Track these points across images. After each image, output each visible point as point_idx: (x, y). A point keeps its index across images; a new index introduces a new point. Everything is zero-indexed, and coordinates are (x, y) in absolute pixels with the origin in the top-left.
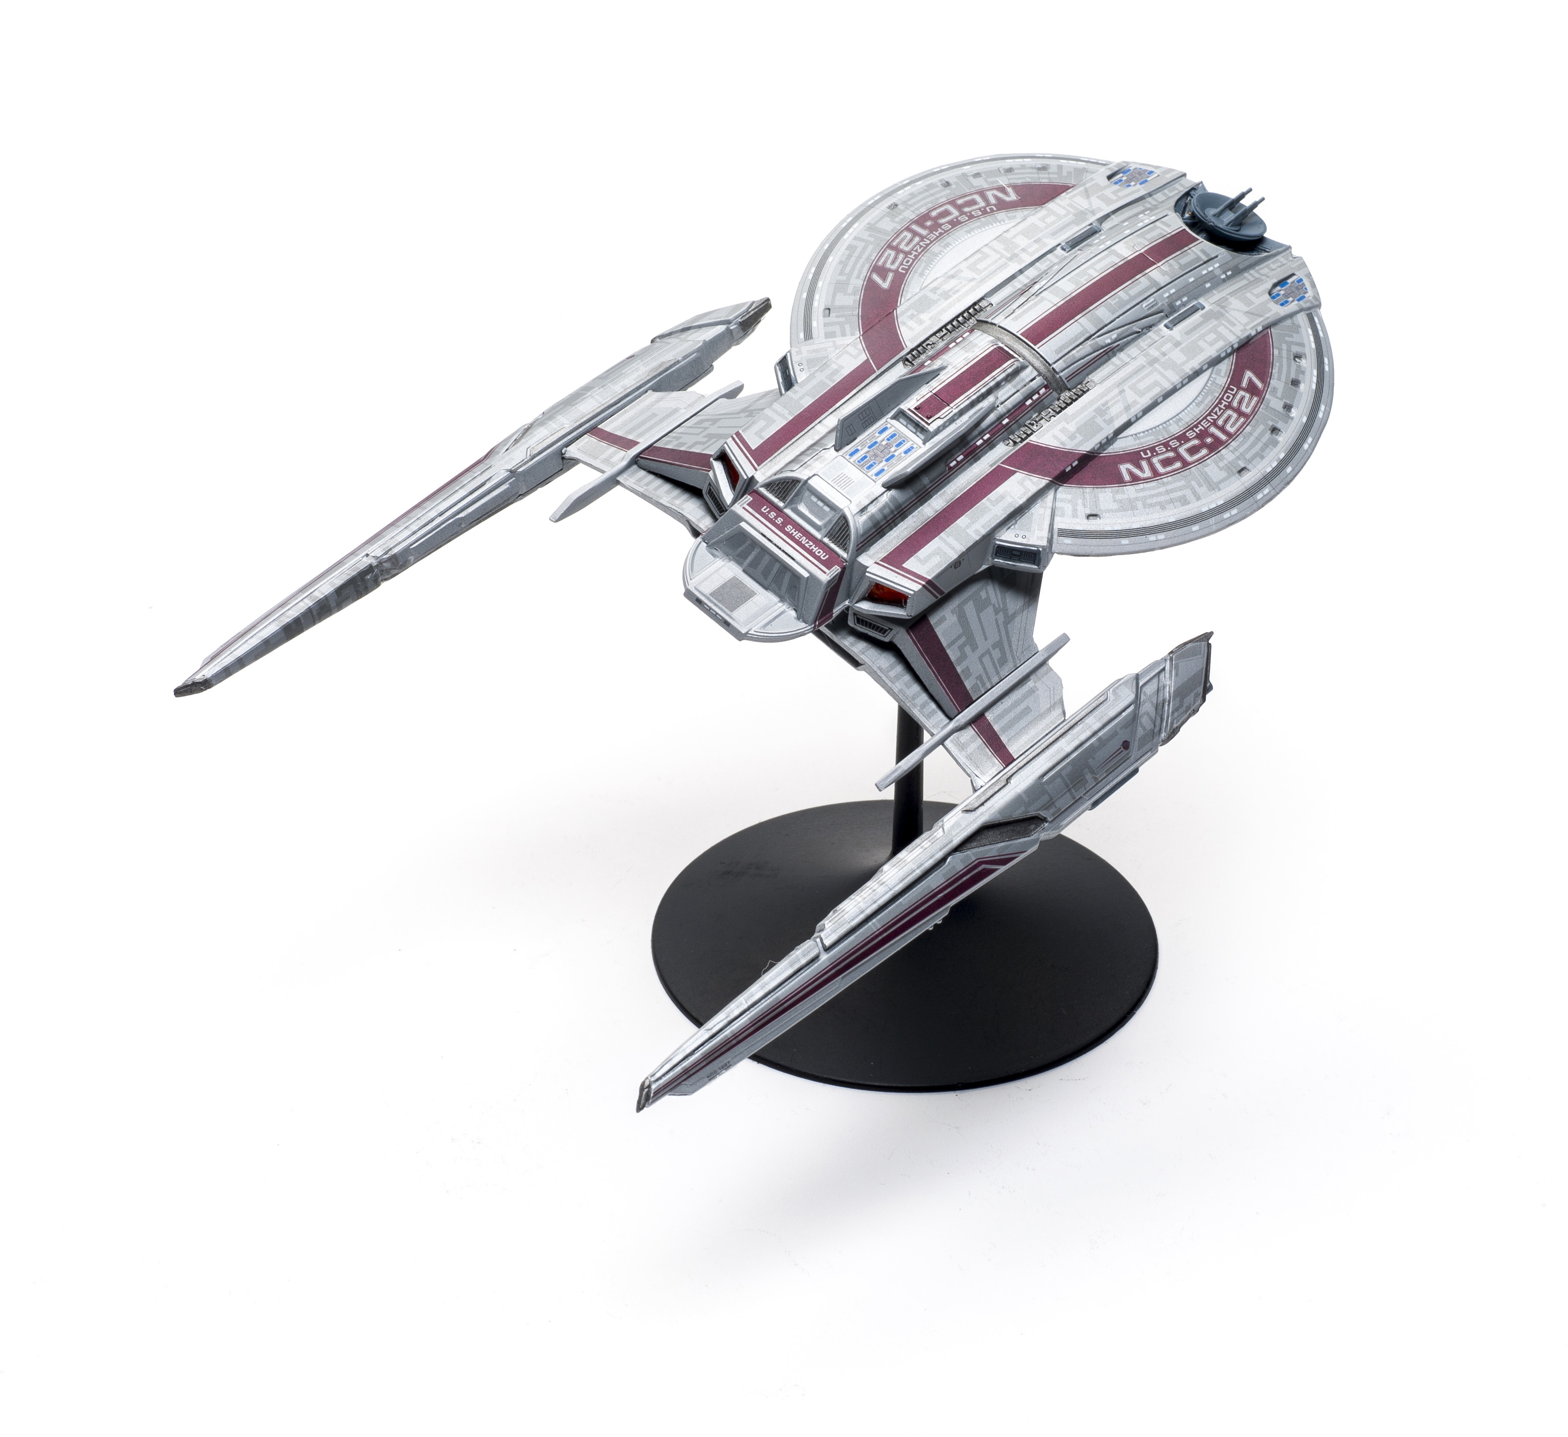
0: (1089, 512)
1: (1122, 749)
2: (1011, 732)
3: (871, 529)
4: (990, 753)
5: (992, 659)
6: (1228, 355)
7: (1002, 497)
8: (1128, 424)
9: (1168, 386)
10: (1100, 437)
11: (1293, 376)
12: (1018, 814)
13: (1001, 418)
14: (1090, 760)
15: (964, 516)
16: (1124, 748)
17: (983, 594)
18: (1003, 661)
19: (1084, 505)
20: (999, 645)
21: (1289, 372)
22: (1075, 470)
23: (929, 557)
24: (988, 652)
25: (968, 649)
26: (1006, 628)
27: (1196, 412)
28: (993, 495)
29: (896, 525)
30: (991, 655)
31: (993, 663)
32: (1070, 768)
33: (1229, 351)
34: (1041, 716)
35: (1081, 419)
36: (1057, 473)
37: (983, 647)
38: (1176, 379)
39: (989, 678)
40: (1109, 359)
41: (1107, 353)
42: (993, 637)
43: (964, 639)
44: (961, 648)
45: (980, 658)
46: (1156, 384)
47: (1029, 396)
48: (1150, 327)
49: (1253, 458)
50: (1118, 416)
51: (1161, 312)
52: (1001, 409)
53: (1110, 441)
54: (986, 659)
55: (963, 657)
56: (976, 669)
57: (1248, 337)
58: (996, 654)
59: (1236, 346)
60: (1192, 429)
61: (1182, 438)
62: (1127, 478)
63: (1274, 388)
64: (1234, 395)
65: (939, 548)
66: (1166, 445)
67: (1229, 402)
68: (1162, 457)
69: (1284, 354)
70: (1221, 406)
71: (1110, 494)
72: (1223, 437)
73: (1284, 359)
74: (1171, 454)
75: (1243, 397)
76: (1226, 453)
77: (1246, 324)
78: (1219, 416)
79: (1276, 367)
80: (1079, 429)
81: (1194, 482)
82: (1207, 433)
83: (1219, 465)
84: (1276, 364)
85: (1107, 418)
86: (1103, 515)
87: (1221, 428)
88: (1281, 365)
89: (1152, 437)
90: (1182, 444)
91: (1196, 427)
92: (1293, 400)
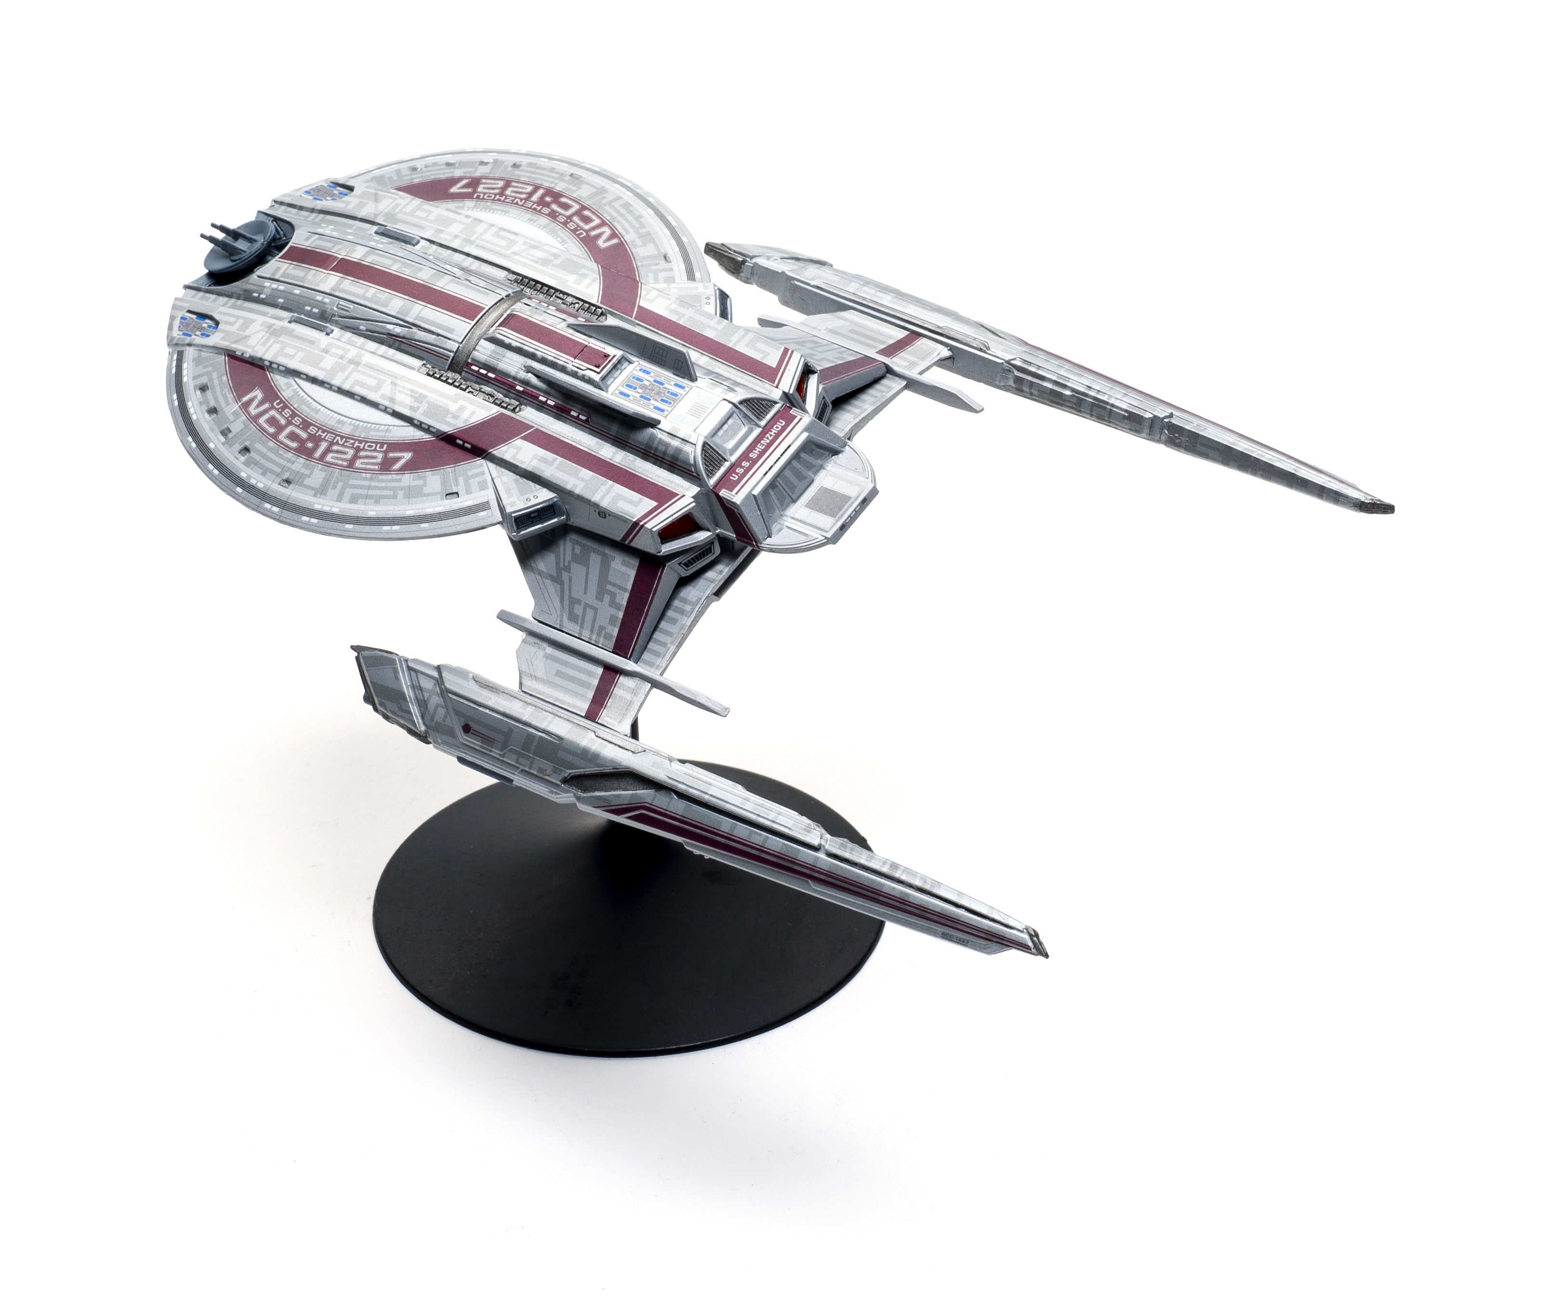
0: (664, 261)
4: (912, 347)
7: (673, 311)
11: (444, 167)
15: (703, 334)
19: (657, 264)
21: (438, 170)
23: (759, 351)
27: (517, 211)
28: (673, 318)
33: (433, 203)
35: (561, 274)
49: (558, 173)
57: (411, 195)
59: (423, 200)
60: (539, 211)
61: (553, 215)
62: (615, 241)
63: (465, 173)
64: (485, 194)
65: (747, 345)
66: (565, 224)
67: (496, 195)
68: (581, 224)
69: (416, 176)
70: (502, 199)
71: (638, 250)
72: (541, 192)
73: (424, 174)
74: (576, 219)
75: (484, 188)
76: (559, 187)
77: (391, 198)
78: (516, 198)
79: (438, 177)
80: (573, 273)
81: (604, 201)
82: (541, 202)
83: (575, 188)
84: (433, 177)
85: (551, 258)
86: (663, 251)
87: (531, 194)
88: (433, 175)
89: (559, 233)
90: (560, 214)
91: (535, 209)
92: (475, 162)
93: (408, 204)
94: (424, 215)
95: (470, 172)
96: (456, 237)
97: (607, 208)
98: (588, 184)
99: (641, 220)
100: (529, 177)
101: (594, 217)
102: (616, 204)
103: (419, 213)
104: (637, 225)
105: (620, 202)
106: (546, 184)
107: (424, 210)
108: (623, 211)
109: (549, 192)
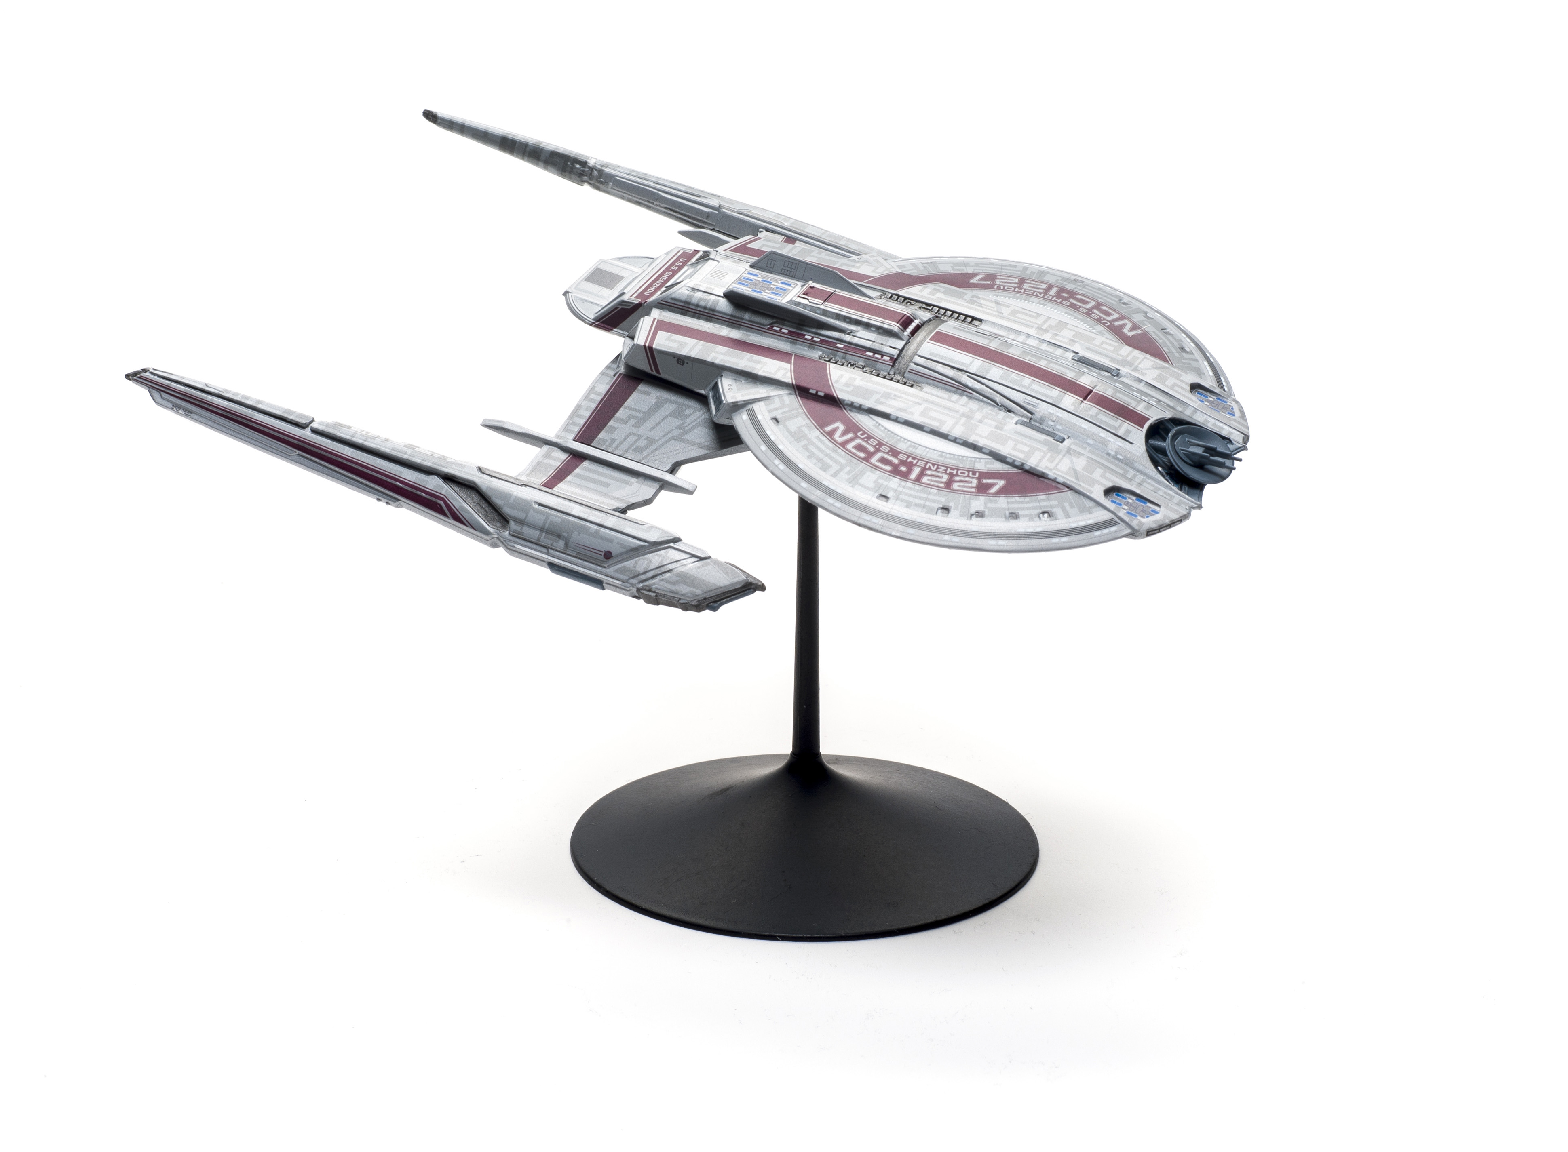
0: (778, 417)
1: (603, 554)
2: (579, 481)
3: (681, 301)
4: (550, 474)
5: (636, 441)
6: (1012, 464)
7: (759, 362)
8: (886, 416)
9: (944, 430)
10: (858, 400)
11: (1021, 513)
12: (496, 501)
13: (841, 341)
14: (576, 533)
15: (727, 348)
16: (604, 555)
17: (687, 412)
18: (639, 450)
19: (783, 413)
20: (651, 441)
21: (1023, 509)
22: (815, 398)
23: (676, 341)
24: (639, 437)
25: (633, 421)
26: (670, 440)
27: (933, 456)
28: (757, 356)
29: (699, 318)
30: (638, 439)
31: (633, 444)
32: (558, 521)
33: (1017, 463)
34: (605, 495)
35: (870, 386)
36: (804, 384)
37: (644, 430)
38: (957, 432)
39: (617, 448)
40: (955, 392)
41: (961, 389)
42: (657, 433)
43: (640, 415)
44: (630, 417)
45: (630, 434)
46: (943, 423)
47: (875, 352)
48: (1009, 411)
49: (902, 501)
50: (889, 406)
51: (1032, 413)
52: (847, 338)
53: (860, 409)
54: (632, 438)
55: (625, 422)
56: (618, 435)
57: (1043, 473)
58: (642, 443)
59: (1027, 467)
60: (909, 456)
61: (895, 453)
62: (828, 429)
63: (996, 502)
64: (968, 476)
65: (686, 344)
66: (880, 444)
67: (957, 475)
68: (864, 444)
69: (1045, 504)
70: (949, 471)
71: (804, 423)
72: (913, 476)
73: (1037, 504)
74: (871, 449)
75: (971, 482)
76: (895, 482)
77: (1059, 470)
78: (936, 470)
79: (1022, 499)
80: (859, 387)
81: (848, 468)
82: (910, 466)
83: (880, 481)
84: (1027, 499)
85: (882, 400)
86: (781, 426)
87: (922, 474)
88: (1028, 502)
89: (884, 435)
90: (888, 453)
91: (914, 458)
92: (991, 516)
93: (1040, 460)
94: (1020, 446)
95: (991, 501)
96: (981, 422)
97: (844, 462)
98: (868, 488)
99: (808, 454)
100: (930, 493)
101: (854, 451)
102: (836, 467)
103: (1026, 449)
104: (811, 448)
105: (832, 471)
106: (909, 485)
107: (1022, 452)
108: (828, 461)
109: (905, 476)
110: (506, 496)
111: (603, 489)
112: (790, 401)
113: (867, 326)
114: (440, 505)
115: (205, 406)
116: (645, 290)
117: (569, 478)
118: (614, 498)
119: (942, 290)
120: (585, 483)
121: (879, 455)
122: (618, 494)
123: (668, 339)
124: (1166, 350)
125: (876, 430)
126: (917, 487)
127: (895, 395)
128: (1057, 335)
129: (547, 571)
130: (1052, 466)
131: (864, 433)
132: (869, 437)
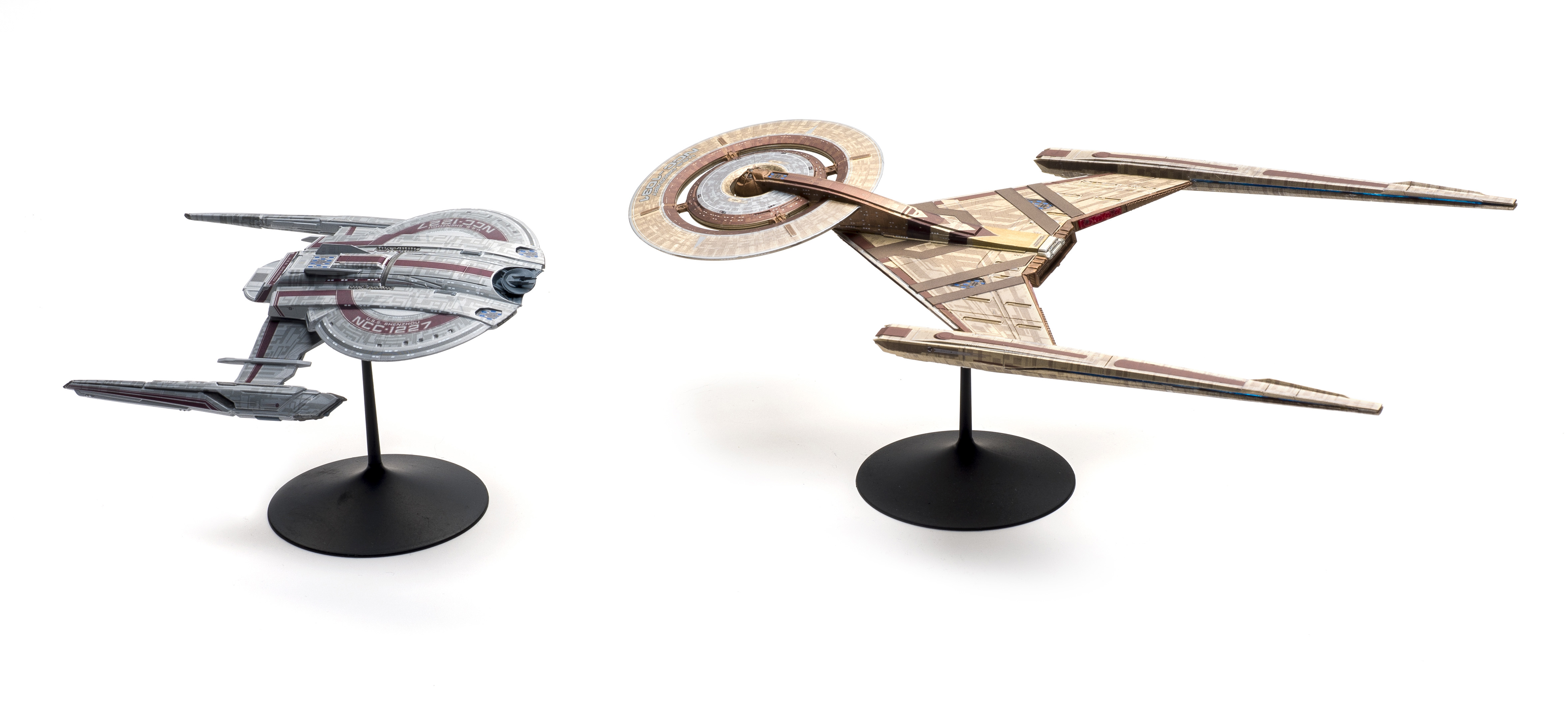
0: (333, 322)
1: (275, 405)
2: (261, 375)
3: (287, 280)
5: (282, 350)
6: (434, 313)
7: (322, 299)
8: (377, 307)
9: (403, 306)
10: (365, 303)
11: (439, 334)
12: (226, 396)
13: (356, 278)
14: (262, 400)
17: (301, 330)
18: (284, 353)
19: (334, 320)
20: (288, 348)
21: (440, 332)
22: (348, 308)
24: (283, 347)
25: (279, 341)
26: (296, 344)
27: (399, 319)
28: (321, 297)
29: (296, 286)
30: (282, 349)
31: (280, 352)
32: (254, 396)
33: (435, 311)
34: (272, 378)
35: (370, 295)
36: (342, 303)
37: (284, 344)
38: (408, 305)
39: (274, 355)
40: (407, 287)
41: (409, 284)
42: (289, 344)
43: (281, 337)
44: (277, 339)
45: (279, 347)
46: (402, 302)
47: (371, 278)
48: (431, 288)
49: (387, 344)
50: (378, 302)
51: (441, 286)
52: (358, 275)
53: (367, 307)
54: (280, 349)
55: (275, 342)
56: (274, 349)
57: (447, 312)
58: (284, 350)
59: (440, 312)
60: (389, 323)
61: (382, 323)
62: (353, 321)
63: (428, 332)
64: (415, 324)
65: (291, 300)
66: (376, 321)
67: (410, 325)
68: (369, 323)
69: (449, 326)
70: (406, 324)
71: (343, 321)
72: (391, 332)
73: (446, 327)
74: (372, 324)
75: (416, 327)
76: (383, 337)
77: (454, 309)
78: (401, 326)
79: (439, 327)
80: (365, 297)
81: (363, 337)
82: (389, 327)
83: (377, 338)
84: (441, 327)
85: (375, 300)
86: (334, 326)
87: (395, 329)
88: (442, 328)
89: (377, 316)
90: (379, 324)
91: (391, 323)
92: (426, 339)
93: (445, 307)
94: (436, 303)
95: (425, 333)
96: (418, 297)
97: (361, 334)
98: (372, 343)
99: (346, 335)
100: (398, 337)
101: (365, 328)
102: (358, 338)
103: (439, 304)
104: (347, 332)
105: (356, 340)
106: (389, 336)
107: (437, 305)
108: (354, 336)
109: (387, 333)
110: (230, 392)
111: (271, 376)
112: (339, 313)
113: (366, 267)
114: (205, 405)
115: (99, 390)
116: (273, 279)
117: (257, 375)
118: (277, 379)
119: (403, 237)
120: (264, 375)
121: (376, 326)
122: (278, 376)
123: (284, 300)
124: (506, 235)
125: (374, 315)
126: (393, 336)
127: (381, 296)
128: (453, 244)
129: (256, 419)
130: (450, 308)
131: (369, 318)
132: (372, 319)
